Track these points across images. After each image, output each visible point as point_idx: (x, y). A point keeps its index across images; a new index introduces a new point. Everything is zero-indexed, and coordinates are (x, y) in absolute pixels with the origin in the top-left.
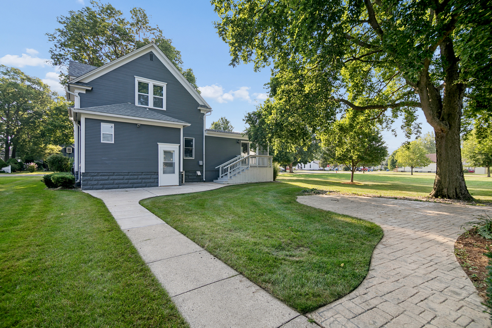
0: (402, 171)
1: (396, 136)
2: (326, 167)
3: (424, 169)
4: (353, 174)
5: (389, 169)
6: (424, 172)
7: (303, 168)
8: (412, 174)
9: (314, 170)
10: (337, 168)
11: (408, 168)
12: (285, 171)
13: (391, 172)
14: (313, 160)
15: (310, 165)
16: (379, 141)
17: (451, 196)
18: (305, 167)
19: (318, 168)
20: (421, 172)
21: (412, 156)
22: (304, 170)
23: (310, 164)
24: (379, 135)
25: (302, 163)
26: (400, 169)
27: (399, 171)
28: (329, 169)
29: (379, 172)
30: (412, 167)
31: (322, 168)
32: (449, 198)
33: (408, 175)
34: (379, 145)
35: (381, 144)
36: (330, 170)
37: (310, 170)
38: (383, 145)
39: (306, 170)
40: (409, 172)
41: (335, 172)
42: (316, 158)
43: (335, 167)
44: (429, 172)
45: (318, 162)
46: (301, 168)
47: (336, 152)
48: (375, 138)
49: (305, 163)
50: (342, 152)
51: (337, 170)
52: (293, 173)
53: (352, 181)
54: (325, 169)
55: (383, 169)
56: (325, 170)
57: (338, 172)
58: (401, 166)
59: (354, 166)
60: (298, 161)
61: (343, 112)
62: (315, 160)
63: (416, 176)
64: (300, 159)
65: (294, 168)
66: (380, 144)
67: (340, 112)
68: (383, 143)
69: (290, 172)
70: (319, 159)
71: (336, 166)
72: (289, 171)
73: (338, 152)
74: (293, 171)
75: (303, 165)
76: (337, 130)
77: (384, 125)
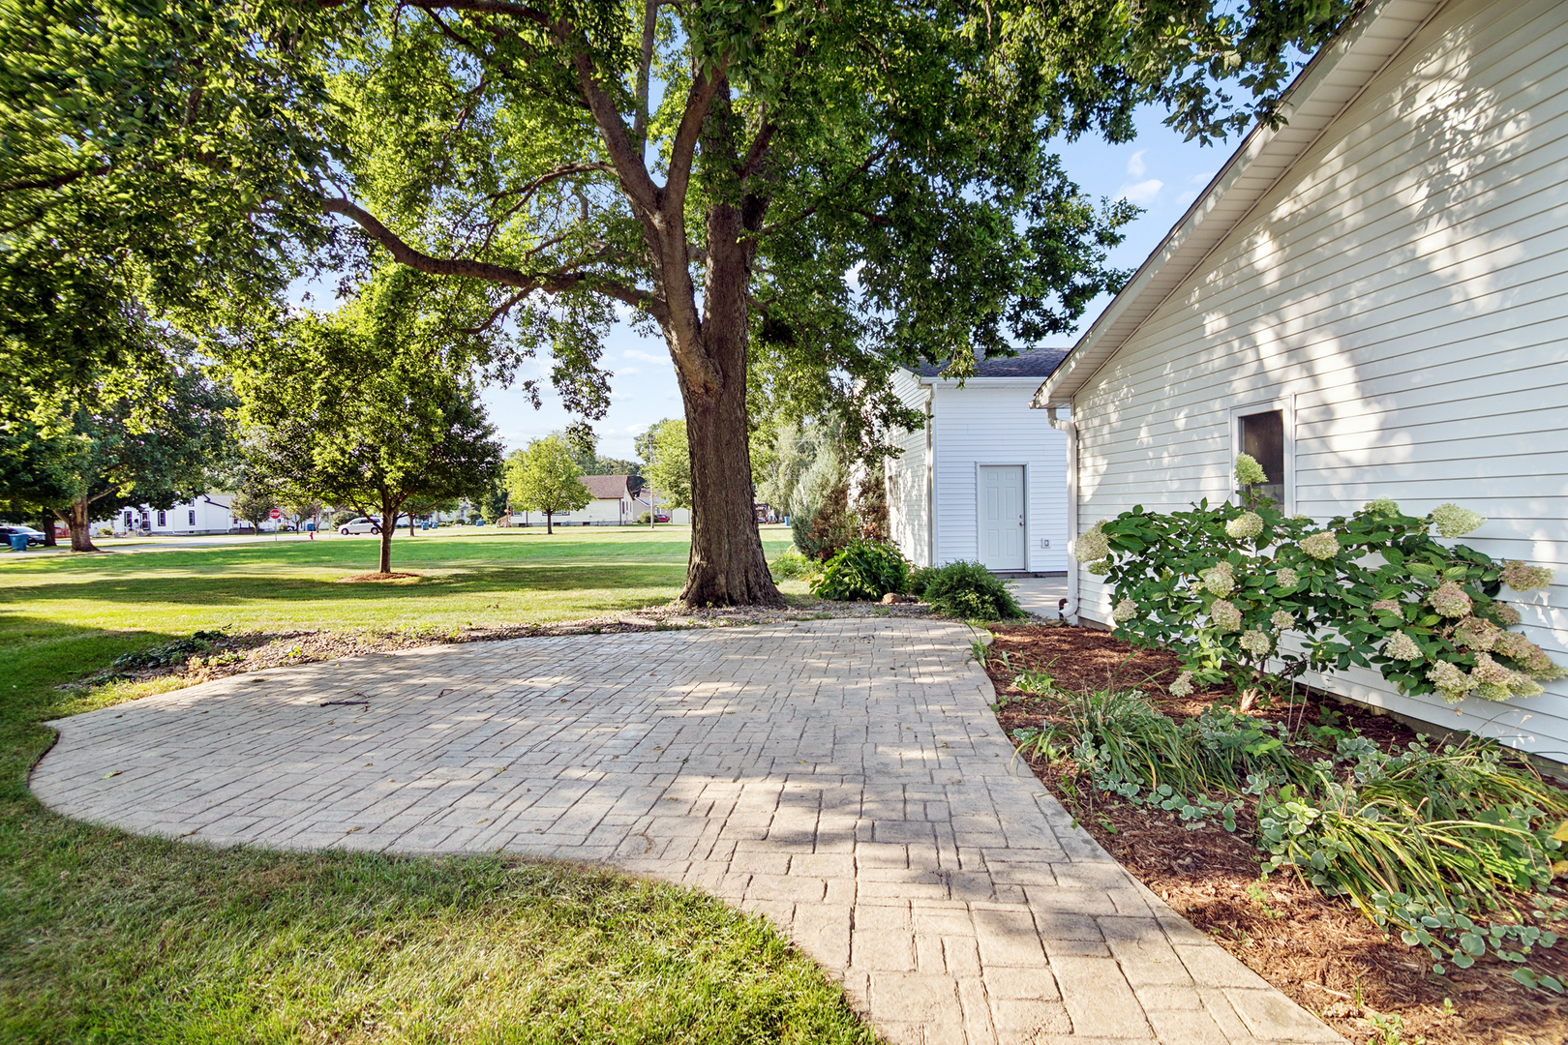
0: (521, 525)
1: (538, 405)
2: (265, 516)
3: (575, 516)
4: (386, 541)
5: (485, 518)
6: (575, 525)
7: (155, 527)
8: (550, 532)
9: (208, 533)
10: (310, 521)
11: (537, 516)
12: (49, 543)
13: (493, 528)
14: (202, 493)
15: (191, 514)
16: (477, 425)
17: (736, 596)
18: (162, 522)
19: (231, 525)
20: (568, 524)
21: (548, 482)
22: (158, 534)
23: (187, 508)
24: (476, 404)
25: (146, 506)
26: (515, 519)
27: (515, 526)
28: (278, 526)
29: (457, 529)
30: (549, 513)
31: (246, 523)
32: (733, 603)
33: (538, 535)
34: (477, 438)
35: (484, 435)
36: (285, 530)
37: (191, 534)
38: (491, 439)
39: (166, 534)
40: (541, 525)
41: (305, 536)
42: (219, 485)
43: (303, 519)
44: (585, 524)
45: (227, 498)
46: (145, 525)
47: (318, 450)
48: (464, 414)
49: (164, 502)
50: (343, 452)
51: (312, 528)
52: (95, 549)
53: (385, 568)
54: (262, 525)
55: (467, 520)
56: (261, 532)
57: (317, 536)
58: (517, 510)
59: (391, 510)
60: (122, 493)
61: (347, 270)
62: (214, 493)
63: (561, 536)
64: (130, 486)
65: (97, 527)
66: (479, 432)
67: (335, 267)
68: (488, 432)
69: (77, 547)
70: (231, 489)
71: (307, 513)
72: (68, 542)
73: (324, 454)
74: (95, 542)
75: (153, 515)
76: (316, 357)
77: (493, 367)
